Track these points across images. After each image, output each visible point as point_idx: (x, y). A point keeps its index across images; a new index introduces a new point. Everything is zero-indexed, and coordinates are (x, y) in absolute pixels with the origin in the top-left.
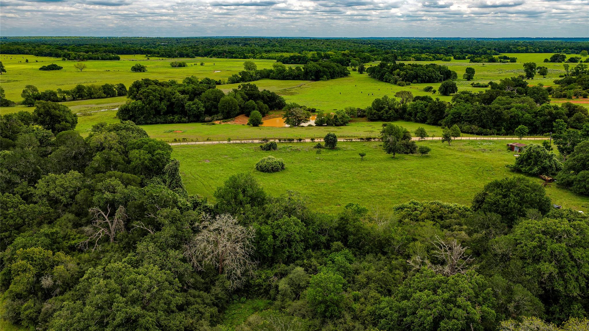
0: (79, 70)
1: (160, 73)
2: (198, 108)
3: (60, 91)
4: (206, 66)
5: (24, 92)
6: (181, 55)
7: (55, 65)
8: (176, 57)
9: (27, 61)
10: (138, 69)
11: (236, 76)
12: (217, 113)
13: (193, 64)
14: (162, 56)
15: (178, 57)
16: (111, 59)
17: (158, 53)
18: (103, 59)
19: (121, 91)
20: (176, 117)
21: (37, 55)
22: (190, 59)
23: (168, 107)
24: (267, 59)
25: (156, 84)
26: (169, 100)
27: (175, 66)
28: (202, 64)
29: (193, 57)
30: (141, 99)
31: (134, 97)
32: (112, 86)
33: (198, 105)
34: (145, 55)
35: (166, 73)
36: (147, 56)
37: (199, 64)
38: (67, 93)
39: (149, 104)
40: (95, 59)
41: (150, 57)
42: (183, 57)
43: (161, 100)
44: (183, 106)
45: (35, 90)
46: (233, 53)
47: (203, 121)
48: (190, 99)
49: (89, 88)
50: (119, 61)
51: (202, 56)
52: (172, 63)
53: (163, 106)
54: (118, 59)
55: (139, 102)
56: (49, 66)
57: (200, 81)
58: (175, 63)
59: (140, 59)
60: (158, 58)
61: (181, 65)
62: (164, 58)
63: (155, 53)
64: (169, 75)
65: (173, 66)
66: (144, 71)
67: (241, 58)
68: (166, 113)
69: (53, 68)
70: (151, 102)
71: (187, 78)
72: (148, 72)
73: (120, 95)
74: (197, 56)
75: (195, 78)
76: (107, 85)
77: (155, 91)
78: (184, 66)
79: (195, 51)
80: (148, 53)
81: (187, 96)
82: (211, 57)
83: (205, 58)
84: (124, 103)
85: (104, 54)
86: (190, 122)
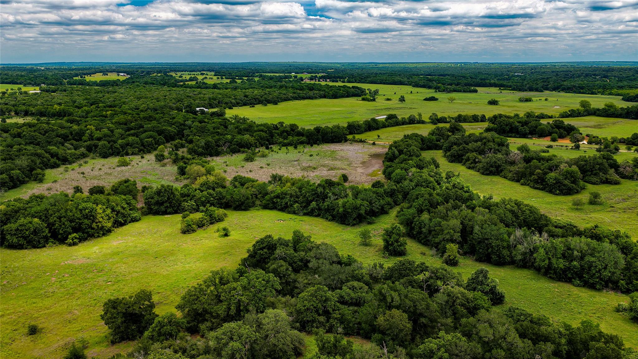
0: (451, 102)
1: (509, 107)
2: (525, 131)
3: (449, 117)
4: (550, 102)
5: (431, 116)
6: (531, 90)
7: (434, 97)
8: (526, 91)
9: (411, 92)
10: (493, 103)
11: (566, 112)
12: (535, 134)
13: (538, 99)
14: (514, 89)
15: (527, 91)
16: (471, 91)
17: (510, 87)
18: (464, 92)
19: (483, 119)
20: (513, 135)
21: (414, 86)
22: (538, 93)
23: (510, 129)
24: (616, 95)
25: (505, 117)
26: (511, 126)
27: (523, 101)
28: (546, 100)
29: (542, 91)
30: (497, 124)
31: (493, 123)
32: (478, 115)
33: (526, 129)
34: (498, 88)
35: (514, 106)
36: (500, 89)
37: (543, 99)
38: (453, 118)
39: (500, 127)
40: (458, 92)
41: (502, 90)
42: (533, 91)
43: (507, 125)
44: (518, 129)
45: (437, 116)
46: (582, 88)
47: (528, 138)
48: (522, 126)
49: (465, 116)
50: (477, 94)
51: (550, 90)
52: (521, 98)
53: (507, 128)
54: (476, 91)
55: (496, 126)
56: (430, 98)
57: (536, 114)
58: (523, 98)
59: (493, 93)
60: (509, 91)
61: (528, 100)
62: (514, 92)
63: (507, 86)
64: (515, 108)
65: (521, 100)
66: (497, 105)
67: (588, 94)
68: (509, 132)
69: (433, 99)
70: (501, 126)
71: (528, 113)
72: (500, 106)
73: (482, 121)
74: (546, 90)
75: (533, 112)
76: (475, 115)
77: (504, 121)
78: (530, 101)
79: (545, 85)
80: (501, 86)
81: (521, 124)
82: (559, 92)
83: (554, 92)
84: (487, 126)
85: (466, 87)
86: (520, 137)
